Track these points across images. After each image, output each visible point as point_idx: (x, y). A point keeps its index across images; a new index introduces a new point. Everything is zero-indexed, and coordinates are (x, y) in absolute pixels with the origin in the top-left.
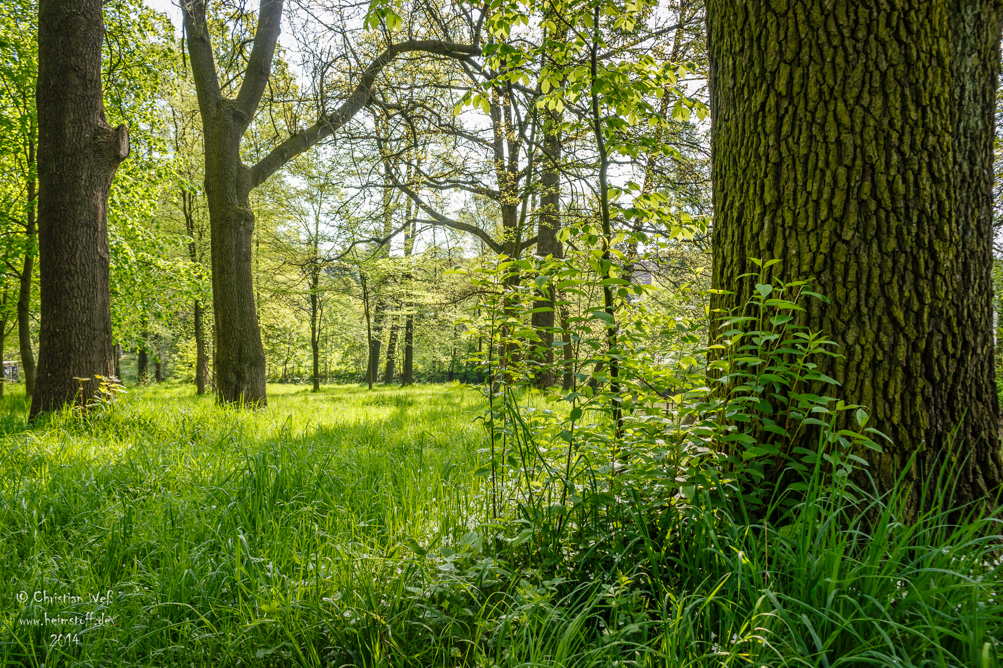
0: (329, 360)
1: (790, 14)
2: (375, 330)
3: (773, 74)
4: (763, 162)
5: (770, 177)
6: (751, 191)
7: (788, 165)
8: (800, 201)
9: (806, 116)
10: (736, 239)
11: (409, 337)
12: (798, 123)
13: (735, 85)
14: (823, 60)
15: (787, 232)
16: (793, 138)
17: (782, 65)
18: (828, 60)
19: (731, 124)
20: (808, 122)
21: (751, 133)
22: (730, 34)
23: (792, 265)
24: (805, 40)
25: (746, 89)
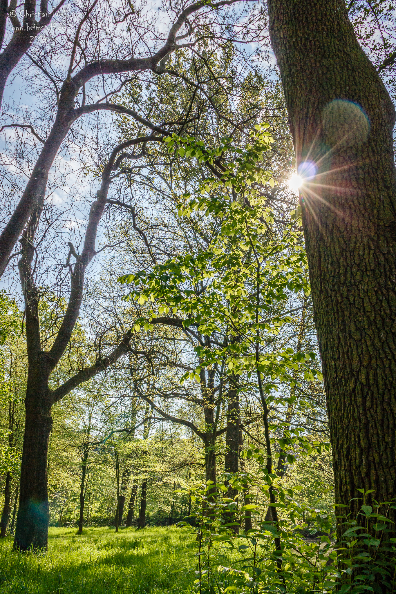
0: (90, 509)
1: (363, 341)
2: (122, 489)
3: (358, 372)
4: (358, 422)
5: (362, 431)
6: (353, 439)
7: (372, 425)
8: (382, 447)
9: (379, 397)
10: (347, 468)
11: (144, 493)
12: (375, 401)
13: (337, 376)
14: (385, 367)
15: (377, 466)
16: (373, 409)
17: (362, 368)
18: (387, 366)
19: (337, 398)
20: (380, 401)
21: (349, 404)
22: (331, 349)
23: (382, 488)
24: (373, 355)
25: (343, 379)
